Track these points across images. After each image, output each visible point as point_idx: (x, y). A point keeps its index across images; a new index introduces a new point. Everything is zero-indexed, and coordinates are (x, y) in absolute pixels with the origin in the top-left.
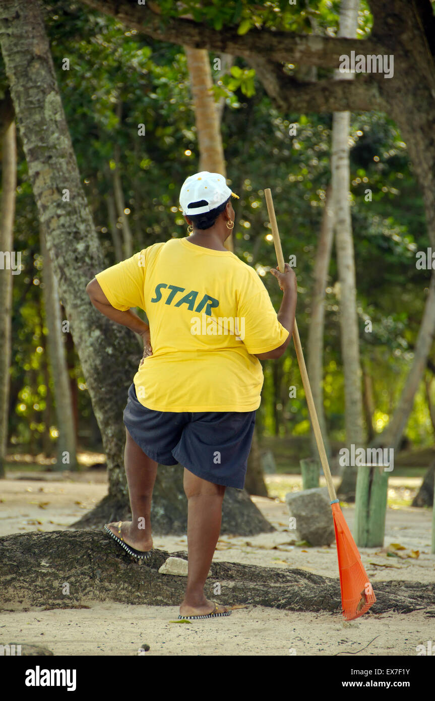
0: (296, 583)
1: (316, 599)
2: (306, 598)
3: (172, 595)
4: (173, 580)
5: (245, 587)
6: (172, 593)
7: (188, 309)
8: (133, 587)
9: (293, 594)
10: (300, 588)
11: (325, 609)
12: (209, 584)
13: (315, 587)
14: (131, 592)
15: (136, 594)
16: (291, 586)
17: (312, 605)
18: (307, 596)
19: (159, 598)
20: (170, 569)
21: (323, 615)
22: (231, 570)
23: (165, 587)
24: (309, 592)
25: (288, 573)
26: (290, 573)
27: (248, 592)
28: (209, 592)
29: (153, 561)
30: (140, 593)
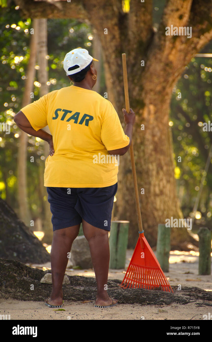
0: (117, 288)
1: (131, 296)
2: (126, 296)
3: (48, 295)
4: (48, 287)
5: (90, 290)
6: (48, 294)
7: (74, 123)
8: (25, 291)
9: (118, 293)
10: (122, 290)
11: (137, 302)
12: (69, 289)
13: (131, 290)
14: (23, 293)
15: (27, 295)
16: (116, 289)
17: (130, 300)
18: (127, 295)
19: (40, 297)
20: (47, 281)
21: (136, 306)
22: (79, 280)
23: (43, 291)
24: (127, 293)
25: (112, 282)
26: (113, 282)
27: (92, 293)
28: (69, 293)
29: (35, 275)
30: (29, 294)
